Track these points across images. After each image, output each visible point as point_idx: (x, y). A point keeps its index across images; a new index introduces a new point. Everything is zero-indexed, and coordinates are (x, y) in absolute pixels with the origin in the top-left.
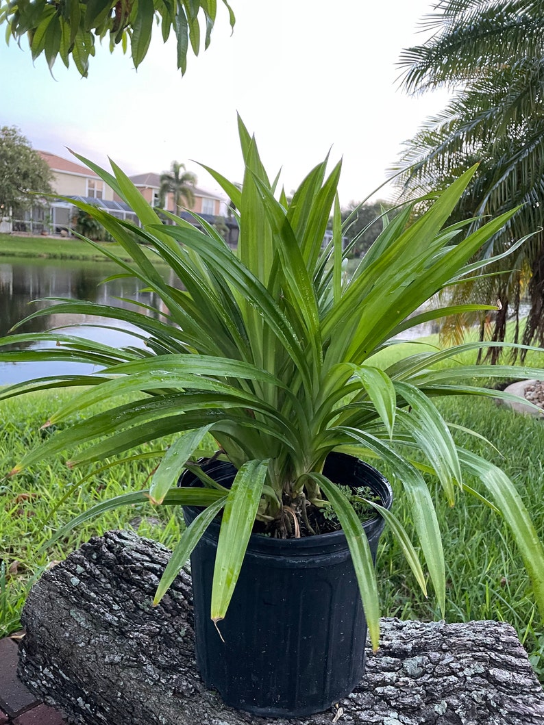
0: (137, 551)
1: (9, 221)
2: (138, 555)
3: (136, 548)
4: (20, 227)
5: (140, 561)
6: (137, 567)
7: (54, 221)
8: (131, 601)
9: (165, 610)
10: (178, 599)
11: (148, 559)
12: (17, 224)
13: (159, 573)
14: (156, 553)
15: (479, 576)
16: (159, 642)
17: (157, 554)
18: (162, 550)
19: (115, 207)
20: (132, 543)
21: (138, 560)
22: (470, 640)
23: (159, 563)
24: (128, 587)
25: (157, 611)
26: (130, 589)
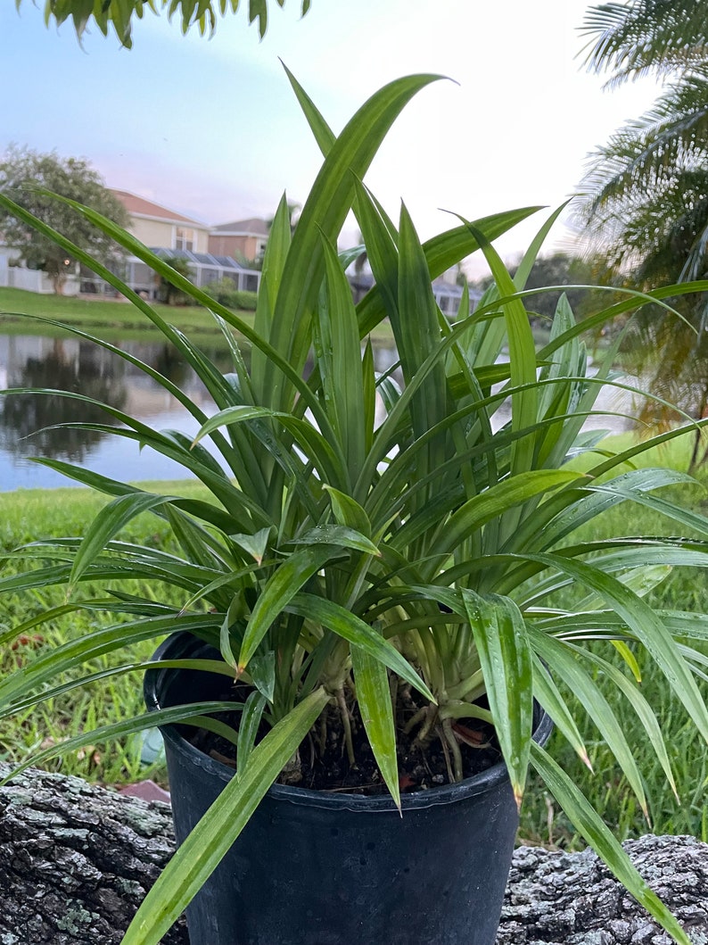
0: (36, 806)
1: (75, 281)
2: (38, 816)
3: (33, 800)
4: (90, 288)
5: (44, 828)
6: (41, 842)
7: (132, 279)
8: (39, 917)
9: (110, 923)
10: (135, 896)
11: (59, 820)
12: (86, 284)
13: (86, 847)
14: (74, 802)
15: (691, 792)
17: (75, 807)
18: (82, 793)
19: (208, 262)
20: (22, 792)
21: (40, 827)
22: (663, 885)
23: (83, 825)
24: (28, 888)
25: (94, 930)
26: (33, 893)
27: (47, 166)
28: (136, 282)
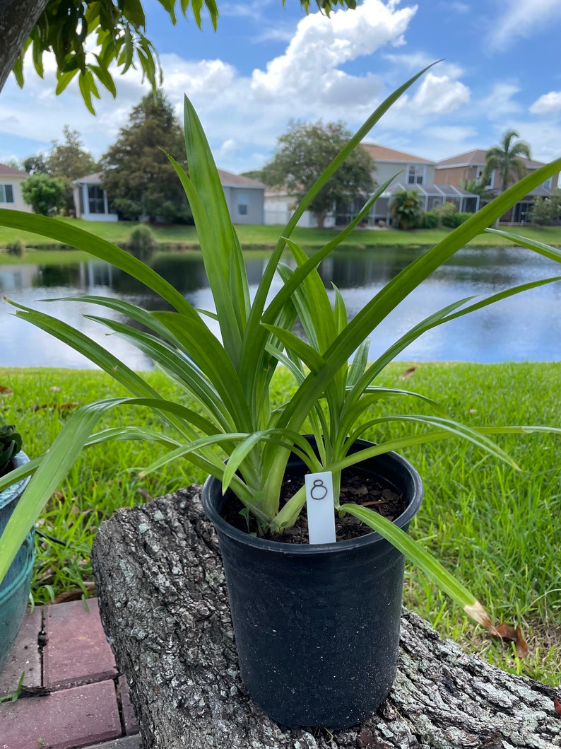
1: (332, 216)
4: (343, 221)
7: (374, 212)
12: (340, 218)
16: (203, 630)
24: (204, 550)
25: (221, 589)
26: (204, 553)
27: (314, 133)
28: (377, 213)
